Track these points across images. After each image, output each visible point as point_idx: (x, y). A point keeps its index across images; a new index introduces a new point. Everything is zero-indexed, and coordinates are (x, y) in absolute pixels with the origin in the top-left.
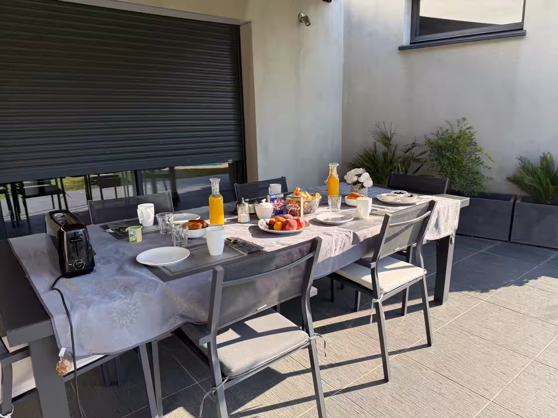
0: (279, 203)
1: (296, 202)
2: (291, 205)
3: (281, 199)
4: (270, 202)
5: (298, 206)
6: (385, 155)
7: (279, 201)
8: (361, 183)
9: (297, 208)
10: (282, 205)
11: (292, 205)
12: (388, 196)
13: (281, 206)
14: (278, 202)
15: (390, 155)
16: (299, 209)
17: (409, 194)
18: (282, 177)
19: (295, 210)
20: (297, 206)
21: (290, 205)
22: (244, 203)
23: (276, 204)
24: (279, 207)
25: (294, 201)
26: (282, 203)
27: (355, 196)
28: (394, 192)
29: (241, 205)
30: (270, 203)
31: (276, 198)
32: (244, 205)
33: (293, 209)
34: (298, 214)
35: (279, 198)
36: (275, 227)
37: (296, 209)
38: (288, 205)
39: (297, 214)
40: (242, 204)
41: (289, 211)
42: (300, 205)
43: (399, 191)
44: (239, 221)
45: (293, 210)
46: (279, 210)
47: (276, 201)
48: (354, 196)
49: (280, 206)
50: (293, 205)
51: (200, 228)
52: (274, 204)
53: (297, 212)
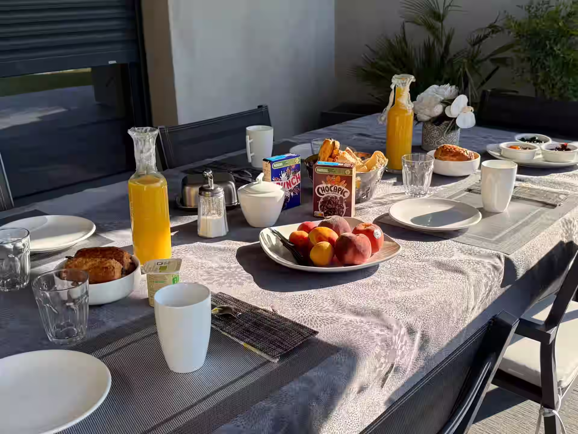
0: (290, 179)
1: (338, 178)
2: (327, 187)
3: (294, 169)
4: (272, 178)
5: (345, 190)
6: (429, 49)
7: (291, 176)
8: (451, 119)
9: (343, 193)
10: (297, 184)
11: (329, 186)
12: (511, 147)
13: (295, 187)
14: (288, 177)
15: (439, 50)
16: (347, 195)
17: (558, 144)
18: (259, 107)
19: (336, 197)
20: (342, 188)
21: (324, 185)
22: (213, 188)
23: (283, 182)
24: (290, 188)
25: (336, 176)
26: (297, 179)
27: (452, 154)
28: (519, 138)
29: (207, 193)
30: (272, 181)
31: (284, 169)
32: (214, 193)
33: (331, 194)
34: (345, 208)
35: (290, 167)
36: (314, 255)
37: (339, 195)
38: (321, 186)
39: (343, 208)
40: (208, 191)
41: (321, 200)
42: (349, 187)
43: (530, 135)
44: (201, 232)
45: (332, 198)
46: (291, 196)
47: (284, 176)
48: (452, 152)
49: (293, 186)
50: (331, 187)
51: (116, 277)
52: (281, 182)
53: (342, 202)
